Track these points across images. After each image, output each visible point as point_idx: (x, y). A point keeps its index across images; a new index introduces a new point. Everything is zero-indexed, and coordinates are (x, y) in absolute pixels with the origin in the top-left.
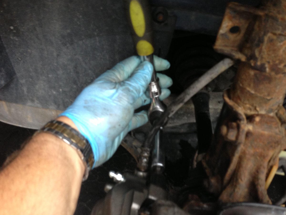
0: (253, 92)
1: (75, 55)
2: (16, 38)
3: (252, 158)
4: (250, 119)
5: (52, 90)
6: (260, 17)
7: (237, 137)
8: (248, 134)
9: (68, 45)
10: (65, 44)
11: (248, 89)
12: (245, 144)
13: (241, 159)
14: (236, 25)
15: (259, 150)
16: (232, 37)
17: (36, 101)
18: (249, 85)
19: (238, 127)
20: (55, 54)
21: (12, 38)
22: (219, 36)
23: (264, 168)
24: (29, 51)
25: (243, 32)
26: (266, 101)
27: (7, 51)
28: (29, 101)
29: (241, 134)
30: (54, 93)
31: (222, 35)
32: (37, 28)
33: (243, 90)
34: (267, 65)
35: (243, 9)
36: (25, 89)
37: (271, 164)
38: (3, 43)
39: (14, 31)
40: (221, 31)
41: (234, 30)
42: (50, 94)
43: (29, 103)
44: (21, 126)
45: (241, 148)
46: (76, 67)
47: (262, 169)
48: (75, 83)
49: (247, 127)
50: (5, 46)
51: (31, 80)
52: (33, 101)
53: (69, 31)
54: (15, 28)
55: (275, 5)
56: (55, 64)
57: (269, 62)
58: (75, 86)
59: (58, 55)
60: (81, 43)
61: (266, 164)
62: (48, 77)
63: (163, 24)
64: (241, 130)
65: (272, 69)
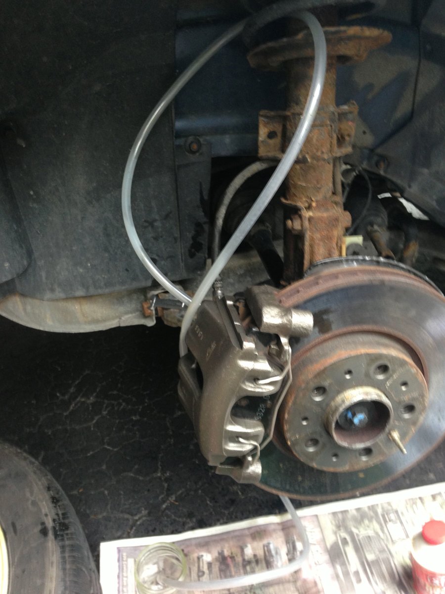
0: (304, 184)
1: (103, 213)
2: (35, 205)
3: (321, 243)
4: (309, 208)
5: (78, 268)
6: (289, 116)
7: (302, 226)
8: (310, 219)
9: (94, 202)
10: (90, 202)
11: (299, 183)
12: (311, 230)
13: (311, 246)
14: (272, 130)
15: (325, 233)
16: (272, 142)
17: (58, 290)
18: (299, 179)
19: (300, 217)
20: (79, 218)
21: (31, 206)
22: (260, 144)
23: (334, 249)
24: (50, 218)
25: (279, 135)
26: (318, 189)
27: (25, 223)
28: (48, 292)
29: (304, 221)
30: (81, 270)
31: (262, 142)
32: (60, 188)
33: (295, 186)
34: (307, 156)
35: (272, 113)
36: (43, 274)
37: (339, 245)
38: (22, 214)
39: (35, 197)
40: (260, 139)
41: (271, 135)
42: (75, 274)
43: (48, 295)
44: (41, 329)
45: (308, 235)
46: (105, 229)
47: (333, 250)
48: (106, 250)
49: (307, 214)
50: (23, 217)
51: (51, 259)
52: (52, 290)
53: (95, 185)
54: (36, 193)
55: (297, 104)
56: (81, 231)
57: (308, 153)
58: (107, 255)
59: (83, 218)
60: (108, 196)
61: (334, 245)
62: (71, 250)
63: (198, 154)
64: (303, 218)
65: (313, 158)
